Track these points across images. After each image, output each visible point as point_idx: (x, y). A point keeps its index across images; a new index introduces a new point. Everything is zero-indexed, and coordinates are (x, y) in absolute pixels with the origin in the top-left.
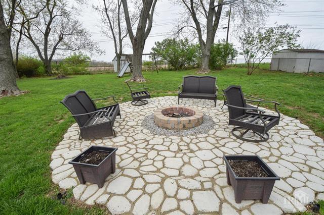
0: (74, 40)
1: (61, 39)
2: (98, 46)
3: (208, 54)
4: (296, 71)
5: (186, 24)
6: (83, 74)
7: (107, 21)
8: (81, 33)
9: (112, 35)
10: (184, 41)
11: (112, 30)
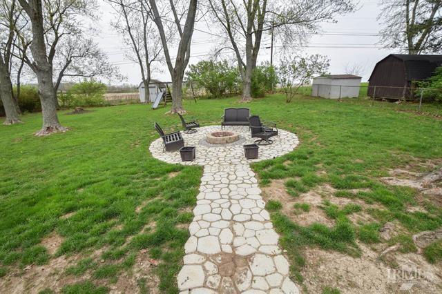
0: (87, 64)
1: (69, 62)
2: (118, 71)
3: (249, 81)
4: (331, 98)
5: (224, 46)
6: (101, 106)
7: (131, 41)
8: (96, 54)
9: (137, 58)
10: (222, 63)
11: (137, 52)
